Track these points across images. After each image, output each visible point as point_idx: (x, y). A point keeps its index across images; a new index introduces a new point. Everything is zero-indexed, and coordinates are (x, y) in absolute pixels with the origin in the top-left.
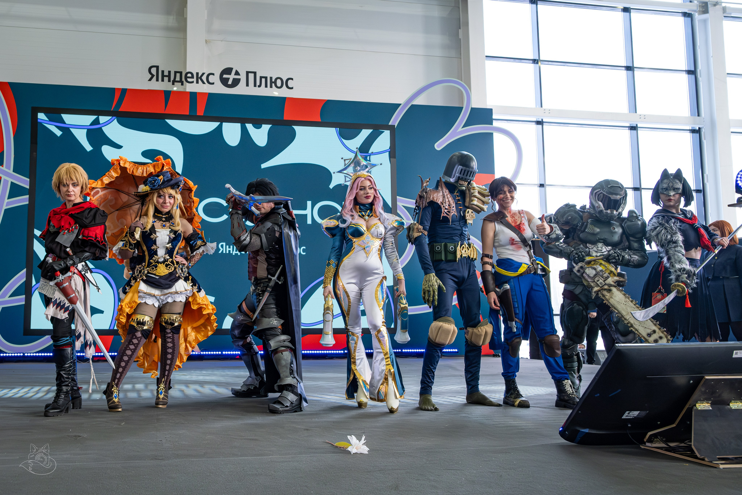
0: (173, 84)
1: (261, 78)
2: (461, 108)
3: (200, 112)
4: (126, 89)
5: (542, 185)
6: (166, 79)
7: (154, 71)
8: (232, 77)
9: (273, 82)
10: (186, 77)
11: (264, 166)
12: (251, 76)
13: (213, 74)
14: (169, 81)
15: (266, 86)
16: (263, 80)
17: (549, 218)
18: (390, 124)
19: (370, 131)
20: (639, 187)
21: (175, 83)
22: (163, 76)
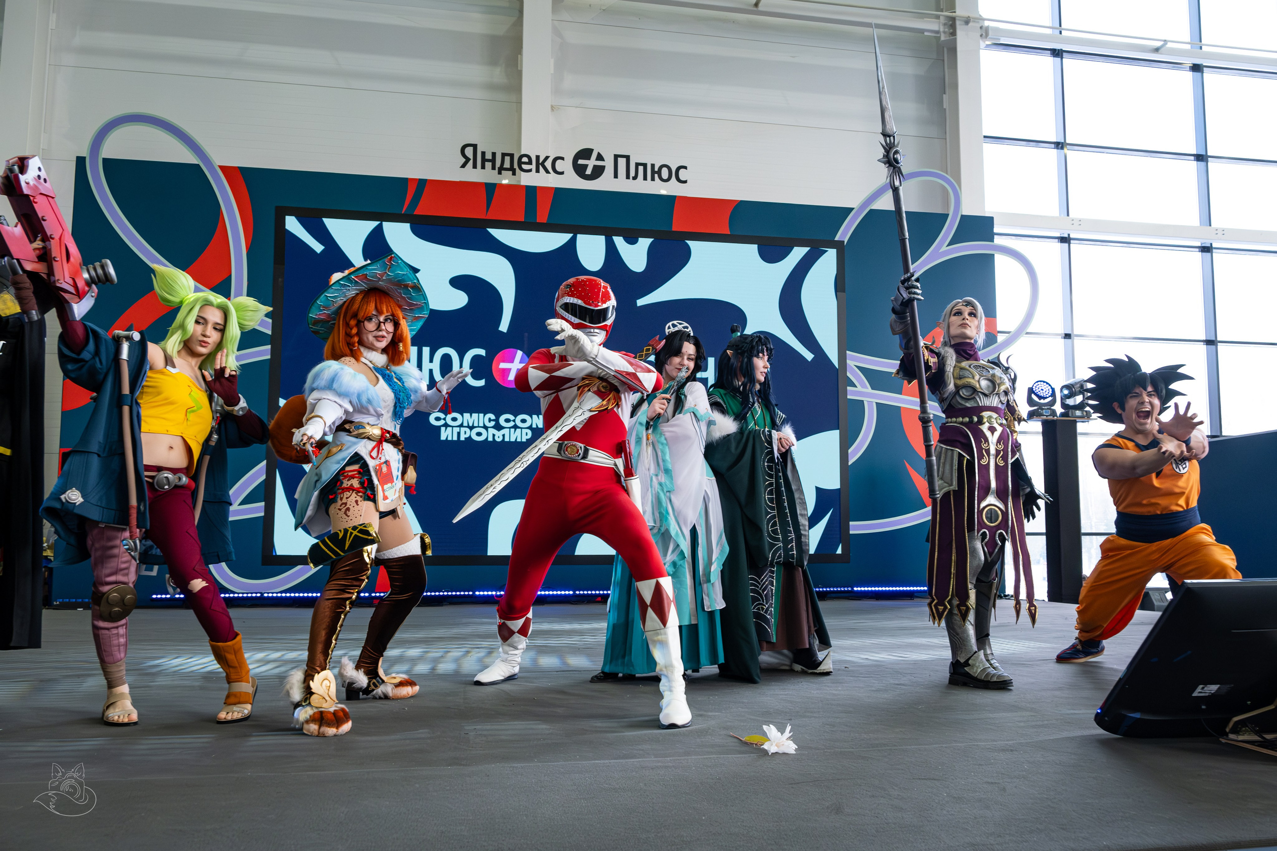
0: (500, 173)
1: (637, 165)
2: (946, 216)
3: (542, 217)
4: (426, 180)
5: (1067, 336)
6: (488, 165)
7: (469, 152)
8: (591, 163)
9: (656, 172)
10: (520, 163)
11: (641, 302)
12: (622, 162)
13: (562, 159)
14: (493, 168)
15: (645, 178)
16: (641, 168)
17: (1078, 385)
18: (836, 239)
19: (805, 250)
20: (1213, 339)
21: (503, 171)
22: (484, 160)
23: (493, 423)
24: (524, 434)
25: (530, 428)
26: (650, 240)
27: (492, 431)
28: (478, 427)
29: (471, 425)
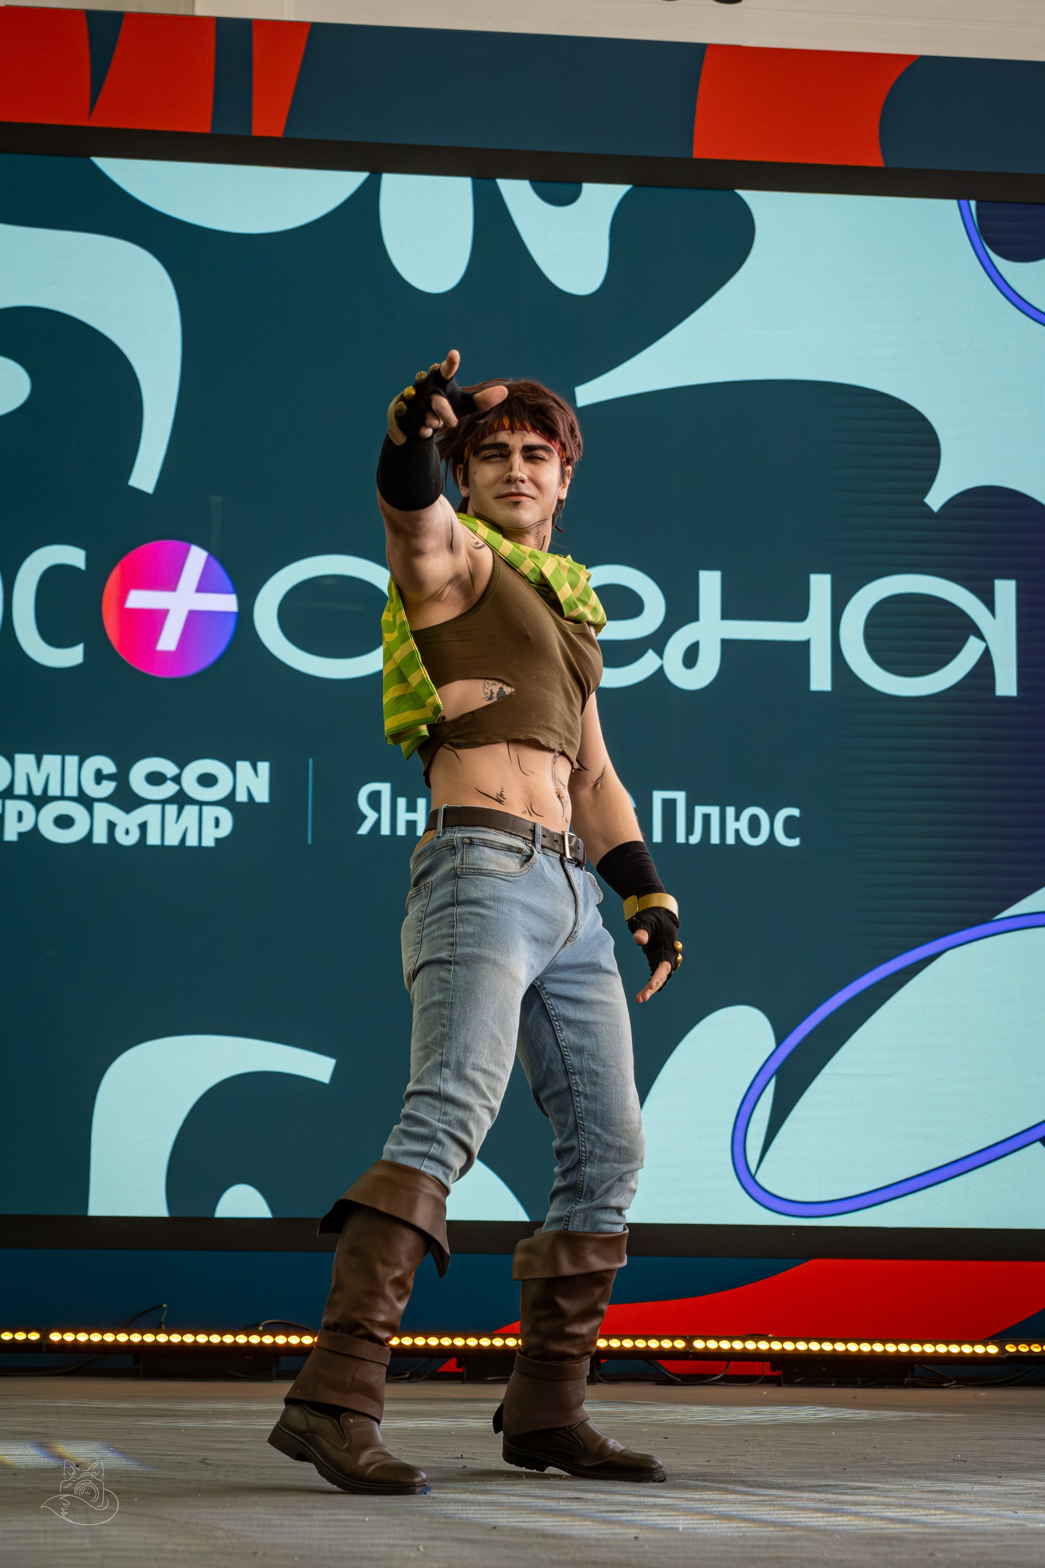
3: (269, 119)
11: (588, 394)
23: (108, 788)
24: (208, 822)
25: (229, 802)
26: (619, 191)
27: (105, 812)
28: (62, 798)
29: (37, 791)
